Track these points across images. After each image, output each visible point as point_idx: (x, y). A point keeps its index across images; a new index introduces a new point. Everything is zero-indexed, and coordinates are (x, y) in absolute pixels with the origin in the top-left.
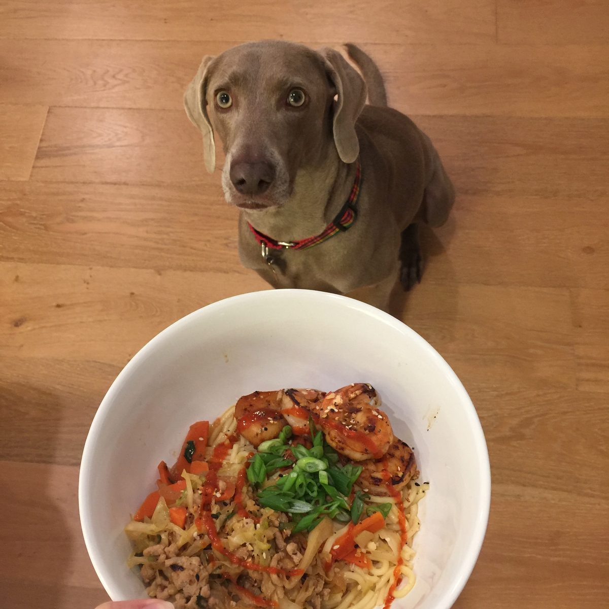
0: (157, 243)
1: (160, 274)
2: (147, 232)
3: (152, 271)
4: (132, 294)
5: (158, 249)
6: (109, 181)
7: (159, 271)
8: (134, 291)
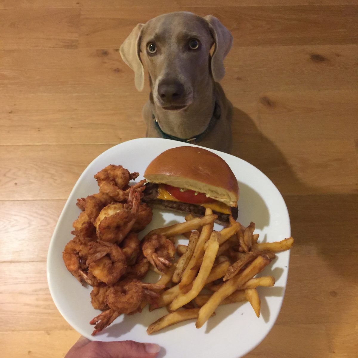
0: (45, 308)
1: (49, 334)
2: (37, 300)
3: (43, 332)
4: (30, 352)
5: (46, 313)
6: (6, 260)
7: (48, 332)
8: (31, 350)
